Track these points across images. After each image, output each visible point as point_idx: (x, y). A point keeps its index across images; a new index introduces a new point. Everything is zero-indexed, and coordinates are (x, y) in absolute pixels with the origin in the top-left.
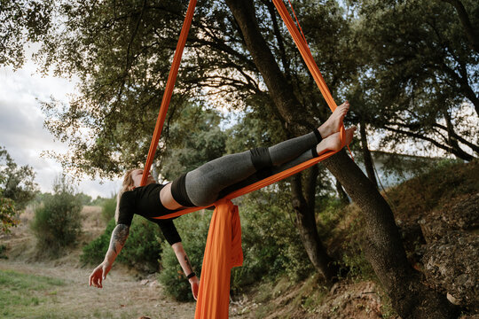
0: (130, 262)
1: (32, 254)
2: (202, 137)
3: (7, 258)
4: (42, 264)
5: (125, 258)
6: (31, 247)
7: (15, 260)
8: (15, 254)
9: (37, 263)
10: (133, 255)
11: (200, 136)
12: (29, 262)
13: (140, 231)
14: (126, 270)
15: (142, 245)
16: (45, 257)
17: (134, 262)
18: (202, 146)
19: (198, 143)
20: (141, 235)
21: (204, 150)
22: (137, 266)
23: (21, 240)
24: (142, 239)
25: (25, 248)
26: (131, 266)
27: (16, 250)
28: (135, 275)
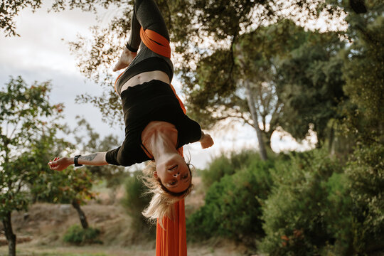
0: (237, 235)
1: (127, 236)
2: (320, 70)
3: (101, 243)
4: (139, 247)
5: (230, 231)
6: (126, 228)
7: (109, 244)
8: (110, 237)
9: (134, 247)
10: (238, 226)
11: (317, 68)
12: (125, 245)
13: (243, 196)
14: (233, 246)
15: (248, 213)
16: (141, 239)
17: (241, 236)
18: (321, 81)
19: (315, 79)
20: (245, 200)
21: (324, 87)
22: (245, 240)
23: (114, 221)
24: (247, 206)
25: (119, 231)
26: (238, 242)
27: (111, 233)
28: (243, 252)
